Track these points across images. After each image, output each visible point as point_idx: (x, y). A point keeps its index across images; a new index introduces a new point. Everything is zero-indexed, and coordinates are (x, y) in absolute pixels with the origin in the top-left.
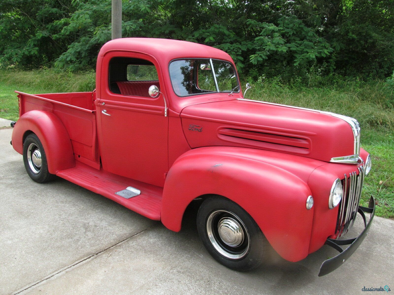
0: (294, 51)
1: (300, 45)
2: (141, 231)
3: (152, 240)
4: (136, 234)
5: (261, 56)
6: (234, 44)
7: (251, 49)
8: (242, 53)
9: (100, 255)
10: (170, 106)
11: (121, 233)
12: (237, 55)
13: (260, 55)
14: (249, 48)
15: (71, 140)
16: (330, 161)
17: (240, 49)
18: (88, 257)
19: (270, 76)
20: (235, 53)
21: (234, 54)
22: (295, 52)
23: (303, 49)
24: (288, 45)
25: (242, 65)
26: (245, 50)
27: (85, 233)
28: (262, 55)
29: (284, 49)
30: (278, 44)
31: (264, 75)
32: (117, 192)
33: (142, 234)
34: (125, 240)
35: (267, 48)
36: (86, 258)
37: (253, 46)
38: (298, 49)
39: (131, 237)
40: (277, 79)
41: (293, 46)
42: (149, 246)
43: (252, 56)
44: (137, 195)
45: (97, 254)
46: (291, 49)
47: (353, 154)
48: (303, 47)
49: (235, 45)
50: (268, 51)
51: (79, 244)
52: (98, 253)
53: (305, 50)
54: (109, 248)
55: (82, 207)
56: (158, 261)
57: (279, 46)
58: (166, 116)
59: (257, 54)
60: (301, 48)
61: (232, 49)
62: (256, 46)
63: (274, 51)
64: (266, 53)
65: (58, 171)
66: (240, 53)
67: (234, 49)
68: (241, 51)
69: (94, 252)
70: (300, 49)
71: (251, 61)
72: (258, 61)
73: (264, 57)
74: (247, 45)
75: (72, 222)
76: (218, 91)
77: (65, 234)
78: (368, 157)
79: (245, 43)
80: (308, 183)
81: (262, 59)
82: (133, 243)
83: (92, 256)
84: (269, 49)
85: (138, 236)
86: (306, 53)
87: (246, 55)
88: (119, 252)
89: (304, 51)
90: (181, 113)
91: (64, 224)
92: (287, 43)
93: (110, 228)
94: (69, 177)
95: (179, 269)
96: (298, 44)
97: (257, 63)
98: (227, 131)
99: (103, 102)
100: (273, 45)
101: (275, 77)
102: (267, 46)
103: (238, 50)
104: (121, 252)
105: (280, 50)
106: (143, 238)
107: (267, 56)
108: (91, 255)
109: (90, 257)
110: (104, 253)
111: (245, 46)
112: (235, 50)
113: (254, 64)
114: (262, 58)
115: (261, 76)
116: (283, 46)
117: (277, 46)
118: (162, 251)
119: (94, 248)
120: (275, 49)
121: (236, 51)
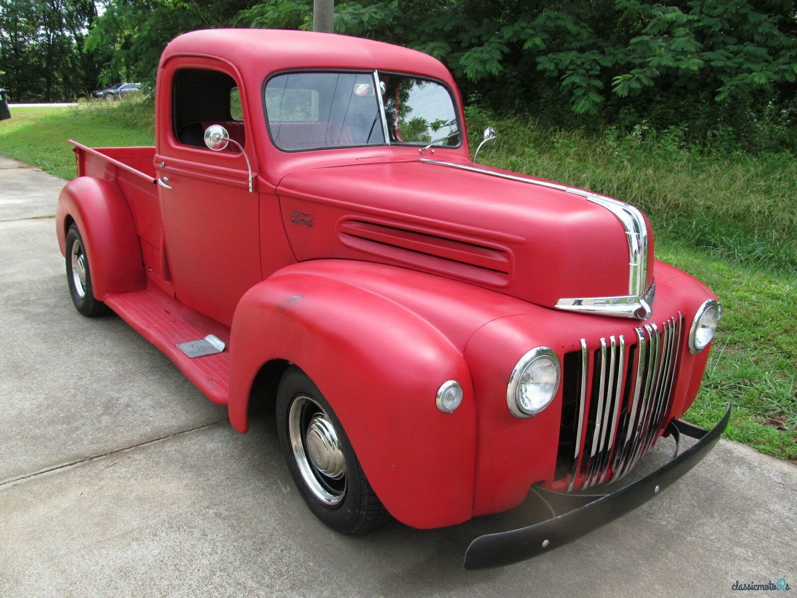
0: (719, 68)
1: (735, 55)
2: (205, 424)
3: (210, 446)
4: (190, 429)
5: (638, 80)
6: (587, 54)
7: (623, 63)
8: (600, 71)
9: (95, 461)
10: (260, 169)
11: (165, 424)
12: (590, 77)
13: (637, 76)
14: (619, 61)
15: (138, 236)
16: (556, 306)
17: (598, 64)
18: (72, 462)
19: (661, 124)
20: (584, 71)
21: (582, 75)
22: (722, 70)
23: (741, 65)
24: (708, 55)
25: (598, 99)
26: (609, 65)
27: (100, 416)
28: (641, 76)
29: (694, 64)
30: (684, 53)
31: (648, 122)
32: (180, 343)
33: (203, 431)
34: (163, 438)
35: (654, 61)
36: (67, 464)
37: (629, 59)
38: (729, 63)
39: (178, 434)
40: (677, 131)
41: (718, 59)
42: (198, 455)
43: (619, 77)
44: (216, 352)
45: (91, 459)
46: (713, 64)
47: (627, 294)
48: (741, 60)
49: (589, 56)
50: (657, 69)
51: (74, 435)
52: (93, 458)
53: (745, 66)
54: (122, 450)
55: (130, 366)
56: (193, 487)
57: (683, 58)
58: (251, 190)
59: (631, 74)
60: (736, 60)
61: (579, 62)
62: (634, 58)
63: (669, 68)
64: (653, 72)
65: (108, 295)
66: (597, 73)
67: (583, 63)
68: (598, 68)
69: (88, 455)
70: (735, 63)
71: (615, 89)
72: (630, 90)
73: (646, 82)
74: (614, 55)
75: (91, 394)
76: (388, 141)
77: (62, 415)
78: (703, 306)
79: (612, 50)
80: (464, 351)
81: (638, 86)
82: (171, 448)
83: (80, 462)
84: (659, 64)
85: (192, 434)
86: (746, 72)
87: (607, 75)
88: (133, 461)
89: (742, 68)
90: (278, 186)
91: (75, 395)
92: (703, 51)
93: (151, 413)
94: (120, 307)
95: (222, 510)
96: (732, 52)
97: (629, 93)
98: (356, 227)
99: (163, 160)
100: (670, 54)
101: (672, 127)
102: (655, 56)
103: (593, 66)
104: (137, 462)
105: (683, 66)
106: (199, 438)
107: (653, 79)
108: (79, 460)
109: (76, 463)
110: (104, 459)
111: (611, 56)
112: (585, 66)
113: (622, 95)
114: (641, 83)
115: (640, 123)
116: (693, 58)
117: (679, 57)
118: (215, 469)
119: (94, 447)
120: (671, 64)
121: (589, 67)
